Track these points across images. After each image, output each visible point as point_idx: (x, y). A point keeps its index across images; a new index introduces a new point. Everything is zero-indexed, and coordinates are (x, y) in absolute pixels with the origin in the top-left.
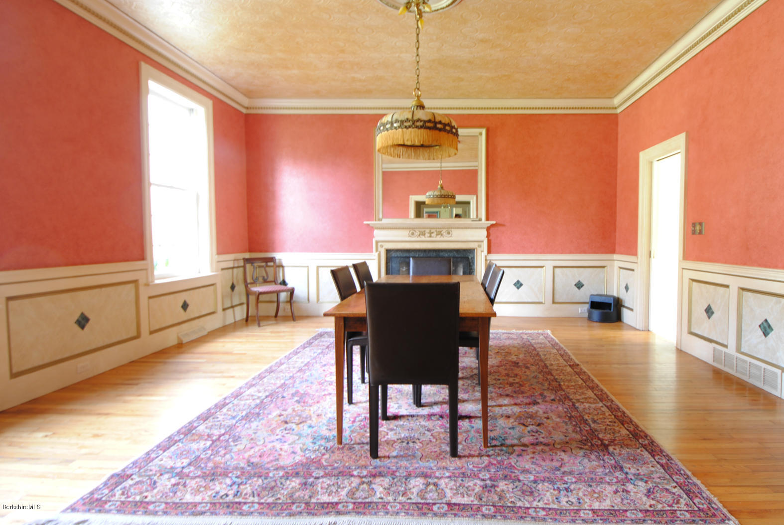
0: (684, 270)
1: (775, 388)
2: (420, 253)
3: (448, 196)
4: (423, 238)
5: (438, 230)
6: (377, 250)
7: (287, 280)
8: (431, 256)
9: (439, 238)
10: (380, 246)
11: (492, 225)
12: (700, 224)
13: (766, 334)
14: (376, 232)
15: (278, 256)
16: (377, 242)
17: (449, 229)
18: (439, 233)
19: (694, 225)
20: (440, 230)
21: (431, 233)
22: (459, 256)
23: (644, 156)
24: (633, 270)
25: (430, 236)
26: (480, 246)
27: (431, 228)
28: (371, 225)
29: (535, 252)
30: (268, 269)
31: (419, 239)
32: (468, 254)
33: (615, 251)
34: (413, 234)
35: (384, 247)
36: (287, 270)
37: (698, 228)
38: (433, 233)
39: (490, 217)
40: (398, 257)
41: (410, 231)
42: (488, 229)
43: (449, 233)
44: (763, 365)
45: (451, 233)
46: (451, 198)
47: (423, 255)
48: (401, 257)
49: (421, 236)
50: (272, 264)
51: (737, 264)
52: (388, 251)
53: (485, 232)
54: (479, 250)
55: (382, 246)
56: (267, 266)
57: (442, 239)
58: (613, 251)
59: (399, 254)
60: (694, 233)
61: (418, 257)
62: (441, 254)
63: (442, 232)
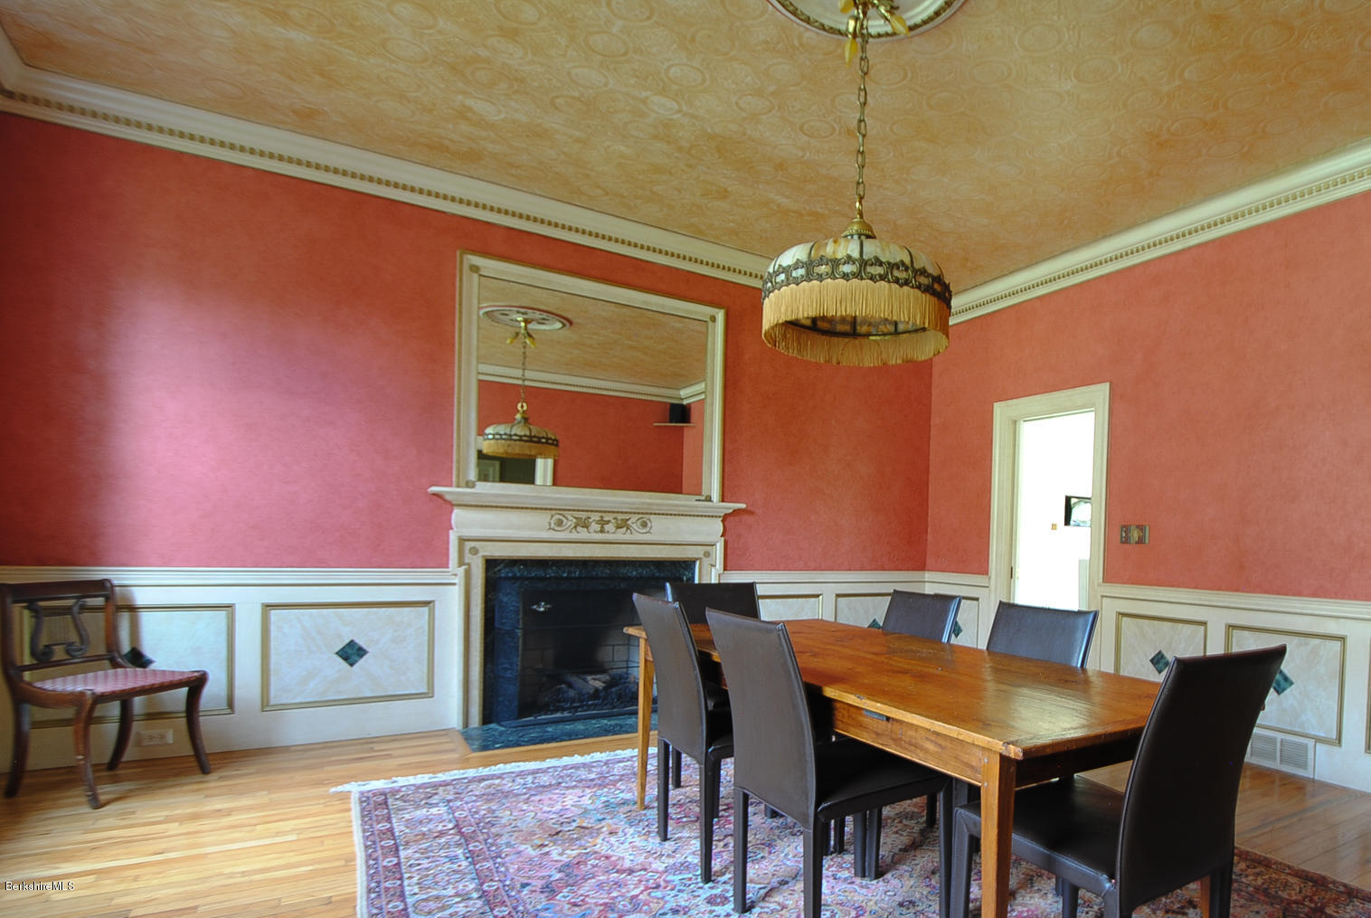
0: (1104, 599)
1: (1304, 766)
2: (572, 569)
3: (548, 439)
4: (583, 534)
5: (620, 517)
6: (461, 563)
7: (148, 651)
8: (600, 575)
9: (621, 535)
10: (470, 550)
11: (736, 512)
12: (1141, 528)
13: (1280, 690)
14: (457, 515)
15: (118, 576)
16: (462, 541)
17: (645, 516)
18: (623, 525)
19: (1126, 528)
20: (627, 517)
21: (603, 523)
22: (662, 575)
23: (1002, 412)
24: (977, 599)
25: (602, 531)
26: (707, 554)
27: (605, 512)
28: (448, 497)
29: (806, 568)
30: (86, 617)
31: (574, 536)
32: (682, 571)
33: (925, 565)
34: (560, 523)
35: (481, 554)
36: (148, 621)
37: (1135, 535)
38: (608, 522)
39: (728, 495)
40: (515, 578)
41: (552, 516)
42: (725, 518)
43: (644, 525)
44: (1279, 736)
45: (649, 524)
46: (552, 444)
47: (581, 572)
48: (522, 578)
49: (579, 529)
50: (100, 601)
51: (1220, 589)
52: (491, 564)
53: (718, 526)
54: (706, 561)
55: (474, 551)
56: (84, 608)
57: (628, 537)
58: (922, 567)
59: (517, 571)
60: (1126, 541)
61: (567, 578)
62: (623, 571)
63: (629, 522)
